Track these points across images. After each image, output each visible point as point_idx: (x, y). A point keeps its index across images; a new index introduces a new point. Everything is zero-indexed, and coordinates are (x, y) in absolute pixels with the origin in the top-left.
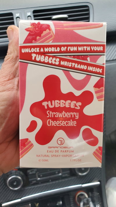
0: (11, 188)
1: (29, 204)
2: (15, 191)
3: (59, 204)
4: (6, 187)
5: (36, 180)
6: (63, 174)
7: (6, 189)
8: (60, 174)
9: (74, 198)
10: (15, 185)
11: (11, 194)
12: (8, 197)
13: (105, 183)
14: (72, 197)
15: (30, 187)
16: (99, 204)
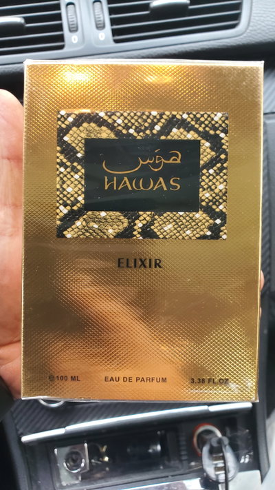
0: (43, 402)
1: (84, 443)
3: (154, 450)
11: (43, 416)
12: (36, 423)
13: (266, 415)
14: (184, 434)
16: (247, 456)
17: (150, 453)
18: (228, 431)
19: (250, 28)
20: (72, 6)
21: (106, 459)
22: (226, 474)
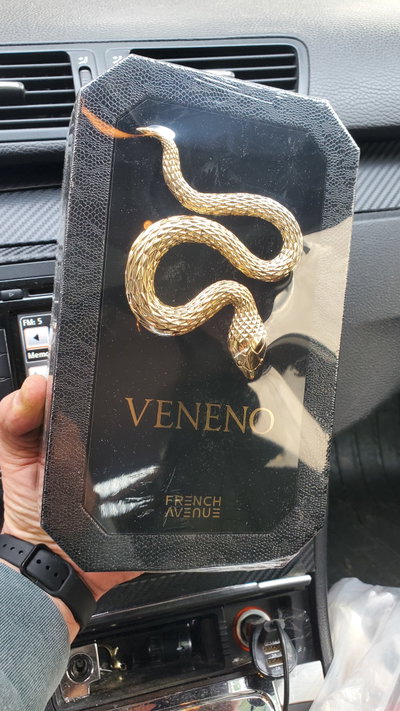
1: (94, 643)
3: (183, 647)
14: (225, 621)
18: (281, 613)
20: (87, 71)
21: (119, 665)
22: (285, 667)
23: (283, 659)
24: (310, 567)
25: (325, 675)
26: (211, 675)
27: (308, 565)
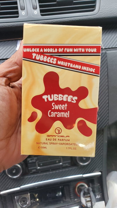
0: (10, 176)
1: (28, 193)
2: (14, 179)
3: (58, 195)
4: (5, 175)
5: (36, 169)
6: (63, 164)
7: (5, 178)
8: (61, 164)
9: (74, 188)
10: (15, 173)
11: (10, 182)
12: (7, 186)
14: (72, 187)
15: (30, 176)
16: (99, 195)
17: (57, 196)
18: (91, 185)
19: (100, 11)
21: (38, 200)
22: (91, 203)
23: (91, 201)
24: (101, 169)
25: (106, 206)
26: (67, 205)
27: (100, 169)
